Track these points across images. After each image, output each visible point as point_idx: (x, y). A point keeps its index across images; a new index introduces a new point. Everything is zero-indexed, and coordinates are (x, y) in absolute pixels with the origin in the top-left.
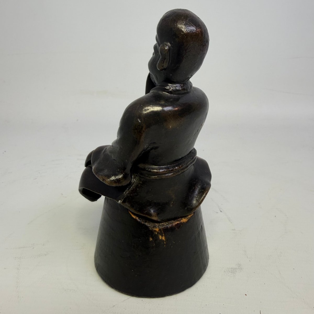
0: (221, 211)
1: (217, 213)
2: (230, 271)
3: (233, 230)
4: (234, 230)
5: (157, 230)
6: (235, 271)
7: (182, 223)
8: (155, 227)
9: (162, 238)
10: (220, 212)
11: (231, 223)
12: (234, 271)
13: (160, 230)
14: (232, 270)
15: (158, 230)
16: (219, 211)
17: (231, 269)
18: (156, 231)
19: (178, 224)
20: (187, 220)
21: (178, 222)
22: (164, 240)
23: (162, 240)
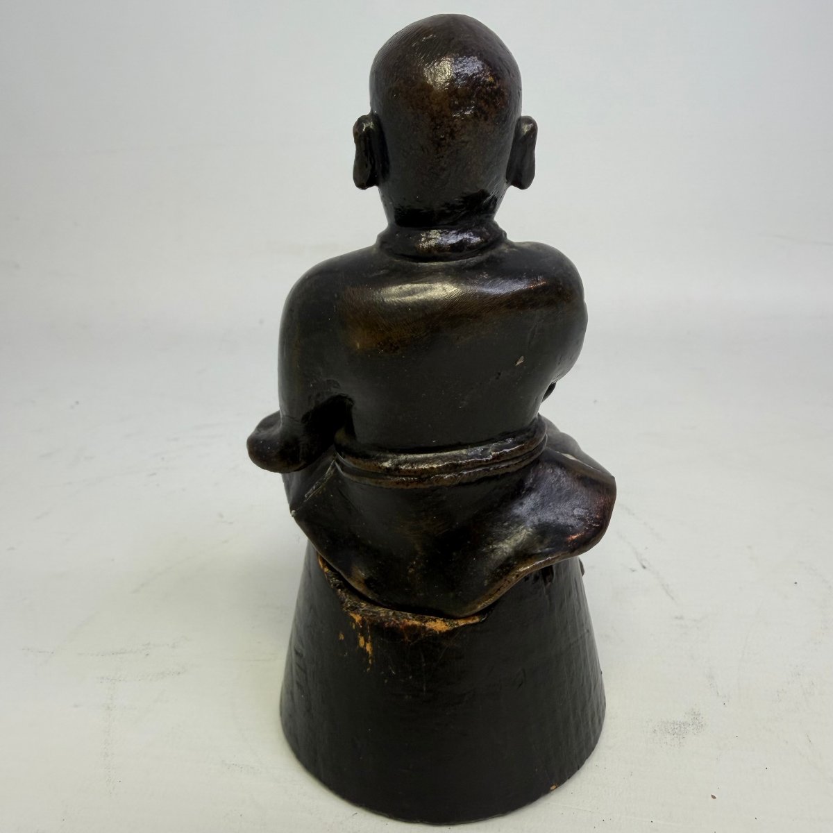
0: (644, 567)
1: (633, 571)
2: (670, 731)
3: (677, 618)
4: (681, 618)
5: (358, 618)
6: (682, 729)
7: (427, 629)
8: (354, 609)
9: (365, 646)
10: (642, 569)
11: (672, 598)
12: (680, 730)
13: (363, 622)
14: (676, 727)
15: (360, 621)
16: (639, 567)
17: (672, 726)
18: (354, 620)
19: (414, 627)
20: (449, 628)
21: (417, 623)
22: (370, 653)
23: (363, 650)
